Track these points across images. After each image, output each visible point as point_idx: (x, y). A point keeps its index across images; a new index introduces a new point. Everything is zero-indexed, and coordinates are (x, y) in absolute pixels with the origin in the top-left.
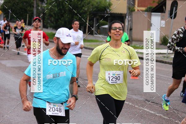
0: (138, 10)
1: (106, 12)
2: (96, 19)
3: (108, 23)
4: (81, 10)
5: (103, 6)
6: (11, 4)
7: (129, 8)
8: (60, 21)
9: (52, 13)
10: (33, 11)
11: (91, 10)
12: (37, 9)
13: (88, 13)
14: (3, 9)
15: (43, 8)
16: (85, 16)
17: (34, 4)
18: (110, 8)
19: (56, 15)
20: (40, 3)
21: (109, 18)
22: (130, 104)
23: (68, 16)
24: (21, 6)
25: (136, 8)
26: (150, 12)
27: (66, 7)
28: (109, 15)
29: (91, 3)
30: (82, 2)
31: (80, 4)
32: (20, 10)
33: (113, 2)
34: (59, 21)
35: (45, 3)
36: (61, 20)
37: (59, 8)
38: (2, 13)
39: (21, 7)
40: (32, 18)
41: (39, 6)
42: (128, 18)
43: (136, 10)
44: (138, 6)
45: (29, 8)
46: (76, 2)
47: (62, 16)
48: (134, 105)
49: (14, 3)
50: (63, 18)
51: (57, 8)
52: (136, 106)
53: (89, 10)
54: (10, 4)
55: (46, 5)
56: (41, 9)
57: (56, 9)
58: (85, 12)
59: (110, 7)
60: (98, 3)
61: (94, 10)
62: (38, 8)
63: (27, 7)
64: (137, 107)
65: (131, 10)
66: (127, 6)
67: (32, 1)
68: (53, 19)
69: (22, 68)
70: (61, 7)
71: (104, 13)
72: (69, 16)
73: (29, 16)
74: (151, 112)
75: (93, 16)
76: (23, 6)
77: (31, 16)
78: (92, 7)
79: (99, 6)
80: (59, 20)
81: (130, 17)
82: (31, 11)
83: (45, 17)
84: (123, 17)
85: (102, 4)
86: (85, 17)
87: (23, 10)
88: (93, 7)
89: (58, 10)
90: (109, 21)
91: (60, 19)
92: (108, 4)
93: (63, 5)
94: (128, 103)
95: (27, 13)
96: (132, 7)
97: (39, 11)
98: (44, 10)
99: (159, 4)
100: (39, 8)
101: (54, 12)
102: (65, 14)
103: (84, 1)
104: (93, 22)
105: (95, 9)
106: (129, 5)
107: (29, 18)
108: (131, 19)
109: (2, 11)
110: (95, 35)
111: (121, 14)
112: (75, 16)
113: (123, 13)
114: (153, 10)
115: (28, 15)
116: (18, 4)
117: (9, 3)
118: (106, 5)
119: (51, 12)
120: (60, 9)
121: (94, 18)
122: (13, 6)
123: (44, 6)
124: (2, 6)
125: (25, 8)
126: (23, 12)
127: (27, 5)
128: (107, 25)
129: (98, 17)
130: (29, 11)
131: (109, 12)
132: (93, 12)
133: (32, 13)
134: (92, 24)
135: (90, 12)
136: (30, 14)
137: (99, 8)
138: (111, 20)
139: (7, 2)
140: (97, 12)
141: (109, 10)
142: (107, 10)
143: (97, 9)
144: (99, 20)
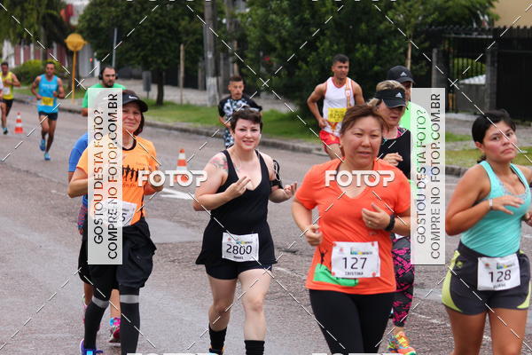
1: (475, 25)
2: (438, 51)
3: (486, 67)
4: (381, 22)
6: (118, 10)
8: (304, 66)
9: (271, 39)
10: (202, 35)
11: (420, 18)
12: (218, 26)
14: (89, 27)
15: (239, 19)
16: (396, 43)
18: (492, 10)
19: (288, 45)
23: (331, 45)
24: (157, 15)
28: (491, 37)
32: (150, 31)
34: (300, 69)
36: (307, 63)
37: (297, 18)
38: (84, 45)
39: (156, 19)
40: (198, 61)
41: (222, 13)
45: (184, 23)
50: (314, 54)
51: (292, 19)
53: (412, 20)
54: (113, 9)
55: (248, 10)
56: (231, 24)
57: (288, 23)
59: (491, 5)
61: (429, 20)
62: (221, 22)
63: (177, 20)
68: (275, 61)
69: (171, 246)
70: (307, 15)
71: (472, 31)
72: (336, 47)
73: (186, 52)
75: (427, 44)
76: (161, 15)
77: (195, 55)
78: (421, 8)
79: (450, 3)
80: (300, 63)
82: (194, 33)
83: (245, 52)
86: (396, 49)
87: (163, 31)
88: (425, 10)
89: (296, 25)
90: (489, 59)
91: (304, 60)
95: (180, 44)
97: (226, 32)
98: (237, 25)
100: (224, 21)
101: (281, 33)
102: (322, 38)
105: (435, 16)
107: (186, 60)
109: (84, 38)
112: (358, 45)
115: (182, 47)
117: (109, 5)
119: (268, 32)
120: (303, 23)
122: (127, 16)
123: (242, 11)
124: (83, 17)
125: (172, 22)
126: (164, 39)
127: (180, 11)
128: (482, 74)
129: (447, 46)
130: (188, 35)
131: (487, 27)
132: (427, 27)
133: (197, 40)
134: (423, 73)
135: (416, 26)
136: (191, 43)
137: (449, 13)
138: (496, 53)
139: (101, 3)
140: (441, 28)
141: (486, 17)
142: (482, 18)
143: (441, 14)
144: (451, 56)
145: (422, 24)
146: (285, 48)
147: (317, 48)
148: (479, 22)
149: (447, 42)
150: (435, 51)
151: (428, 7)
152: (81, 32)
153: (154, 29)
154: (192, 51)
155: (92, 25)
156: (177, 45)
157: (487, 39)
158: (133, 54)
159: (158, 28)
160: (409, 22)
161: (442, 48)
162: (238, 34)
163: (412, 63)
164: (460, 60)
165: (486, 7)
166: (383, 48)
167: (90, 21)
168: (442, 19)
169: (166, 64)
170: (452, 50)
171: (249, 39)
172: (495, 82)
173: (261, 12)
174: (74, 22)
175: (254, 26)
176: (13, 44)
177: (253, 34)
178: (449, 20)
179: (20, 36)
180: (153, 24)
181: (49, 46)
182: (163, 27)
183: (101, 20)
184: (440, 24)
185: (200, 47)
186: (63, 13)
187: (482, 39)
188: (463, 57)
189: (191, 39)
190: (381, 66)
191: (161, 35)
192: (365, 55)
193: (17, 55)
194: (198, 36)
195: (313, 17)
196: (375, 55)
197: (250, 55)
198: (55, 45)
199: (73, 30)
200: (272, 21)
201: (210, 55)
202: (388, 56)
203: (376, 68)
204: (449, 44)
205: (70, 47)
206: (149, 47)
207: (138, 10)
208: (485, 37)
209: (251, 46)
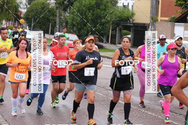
0: (161, 20)
1: (128, 22)
2: (119, 28)
3: (131, 33)
5: (126, 16)
6: (34, 13)
7: (152, 18)
8: (83, 31)
9: (74, 23)
11: (114, 19)
12: (60, 18)
13: (111, 23)
14: (26, 17)
15: (66, 17)
16: (107, 25)
17: (56, 13)
18: (133, 18)
19: (79, 24)
20: (62, 12)
21: (132, 28)
22: (153, 114)
25: (159, 18)
26: (173, 22)
27: (89, 17)
28: (132, 25)
29: (114, 13)
30: (105, 11)
31: (103, 14)
32: (42, 19)
33: (136, 12)
34: (82, 31)
35: (68, 12)
36: (84, 30)
38: (24, 22)
40: (54, 28)
41: (61, 15)
42: (152, 28)
43: (159, 21)
44: (161, 16)
45: (51, 17)
46: (99, 11)
47: (85, 25)
48: (157, 116)
49: (37, 12)
50: (86, 27)
52: (159, 117)
53: (112, 19)
55: (68, 15)
57: (79, 19)
58: (108, 22)
59: (133, 17)
60: (121, 13)
61: (117, 20)
63: (49, 17)
64: (161, 118)
65: (154, 20)
66: (150, 16)
67: (55, 11)
68: (75, 29)
71: (127, 23)
73: (52, 25)
74: (174, 123)
75: (116, 26)
76: (45, 15)
77: (54, 26)
78: (114, 16)
79: (122, 16)
80: (82, 30)
81: (153, 27)
82: (54, 20)
83: (67, 26)
84: (146, 27)
85: (125, 14)
86: (107, 27)
87: (46, 19)
88: (115, 17)
90: (132, 31)
92: (131, 13)
93: (85, 14)
94: (151, 113)
96: (156, 17)
97: (62, 20)
98: (65, 19)
99: (182, 15)
100: (62, 17)
101: (77, 21)
103: (107, 11)
104: (116, 31)
105: (118, 19)
106: (152, 15)
107: (51, 27)
108: (154, 29)
109: (25, 20)
110: (117, 45)
111: (144, 24)
113: (146, 23)
114: (176, 20)
116: (41, 13)
117: (32, 12)
118: (130, 15)
119: (73, 21)
121: (116, 27)
122: (36, 15)
123: (67, 15)
124: (24, 15)
125: (48, 17)
126: (46, 21)
127: (50, 14)
128: (130, 35)
129: (121, 27)
130: (52, 20)
131: (131, 22)
132: (116, 22)
133: (55, 22)
134: (114, 34)
135: (113, 21)
136: (53, 23)
137: (122, 18)
138: (134, 29)
139: (30, 11)
140: (119, 22)
141: (132, 20)
142: (130, 20)
143: (120, 18)
144: (122, 30)
145: (115, 21)
146: (78, 25)
147: (86, 26)
148: (130, 21)
149: (121, 26)
150: (118, 28)
151: (116, 16)
152: (24, 19)
153: (43, 19)
154: (53, 25)
155: (27, 17)
156: (49, 23)
157: (132, 26)
158: (37, 25)
159: (44, 18)
160: (111, 20)
161: (119, 27)
162: (66, 21)
163: (112, 31)
164: (124, 31)
165: (132, 17)
166: (104, 26)
167: (26, 16)
168: (120, 20)
169: (46, 28)
170: (122, 28)
171: (68, 22)
172: (133, 37)
173: (72, 15)
174: (22, 16)
175: (70, 19)
176: (6, 21)
177: (70, 21)
178: (122, 20)
179: (8, 19)
180: (43, 17)
181: (15, 22)
182: (46, 18)
183: (29, 16)
184: (119, 21)
185: (55, 24)
186: (19, 13)
187: (130, 26)
188: (125, 30)
189: (53, 22)
190: (103, 31)
191: (45, 20)
192: (99, 28)
193: (6, 24)
194: (55, 21)
195: (86, 17)
196: (102, 28)
197: (69, 27)
198: (17, 22)
199: (21, 18)
200: (75, 18)
201: (58, 26)
202: (105, 29)
203: (102, 32)
204: (122, 26)
205: (21, 23)
206: (42, 23)
207: (39, 13)
208: (131, 25)
209: (69, 25)
